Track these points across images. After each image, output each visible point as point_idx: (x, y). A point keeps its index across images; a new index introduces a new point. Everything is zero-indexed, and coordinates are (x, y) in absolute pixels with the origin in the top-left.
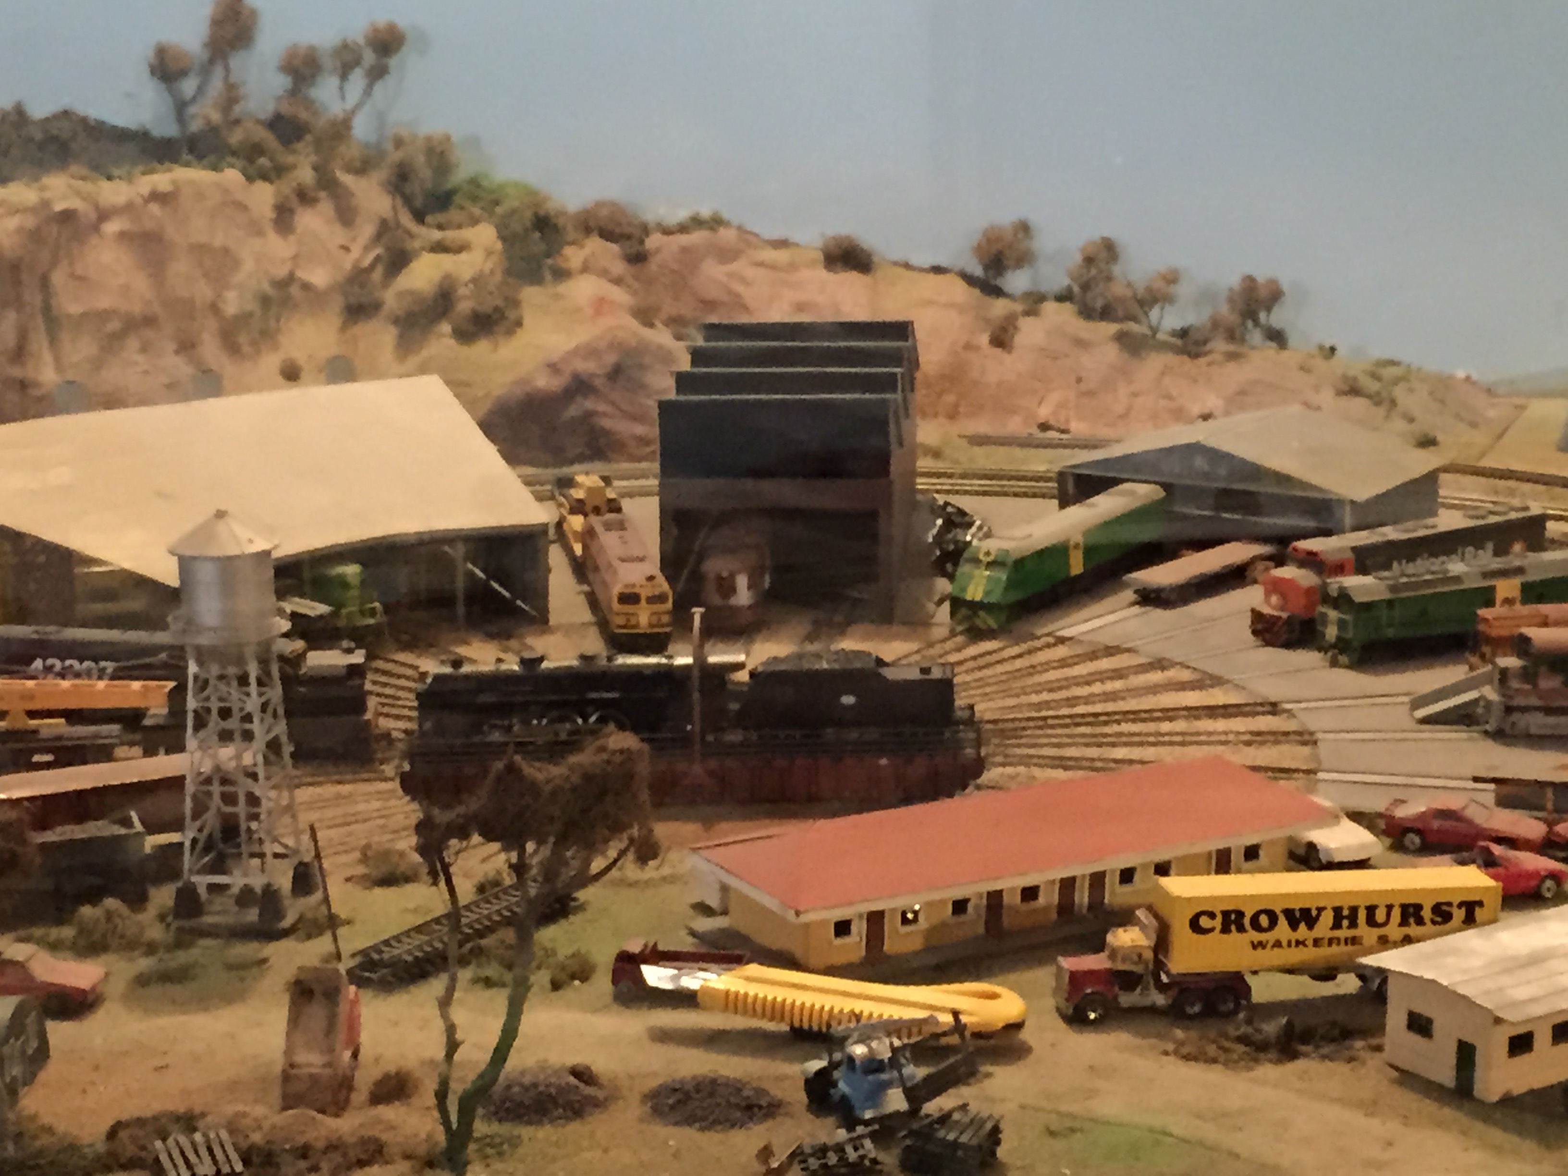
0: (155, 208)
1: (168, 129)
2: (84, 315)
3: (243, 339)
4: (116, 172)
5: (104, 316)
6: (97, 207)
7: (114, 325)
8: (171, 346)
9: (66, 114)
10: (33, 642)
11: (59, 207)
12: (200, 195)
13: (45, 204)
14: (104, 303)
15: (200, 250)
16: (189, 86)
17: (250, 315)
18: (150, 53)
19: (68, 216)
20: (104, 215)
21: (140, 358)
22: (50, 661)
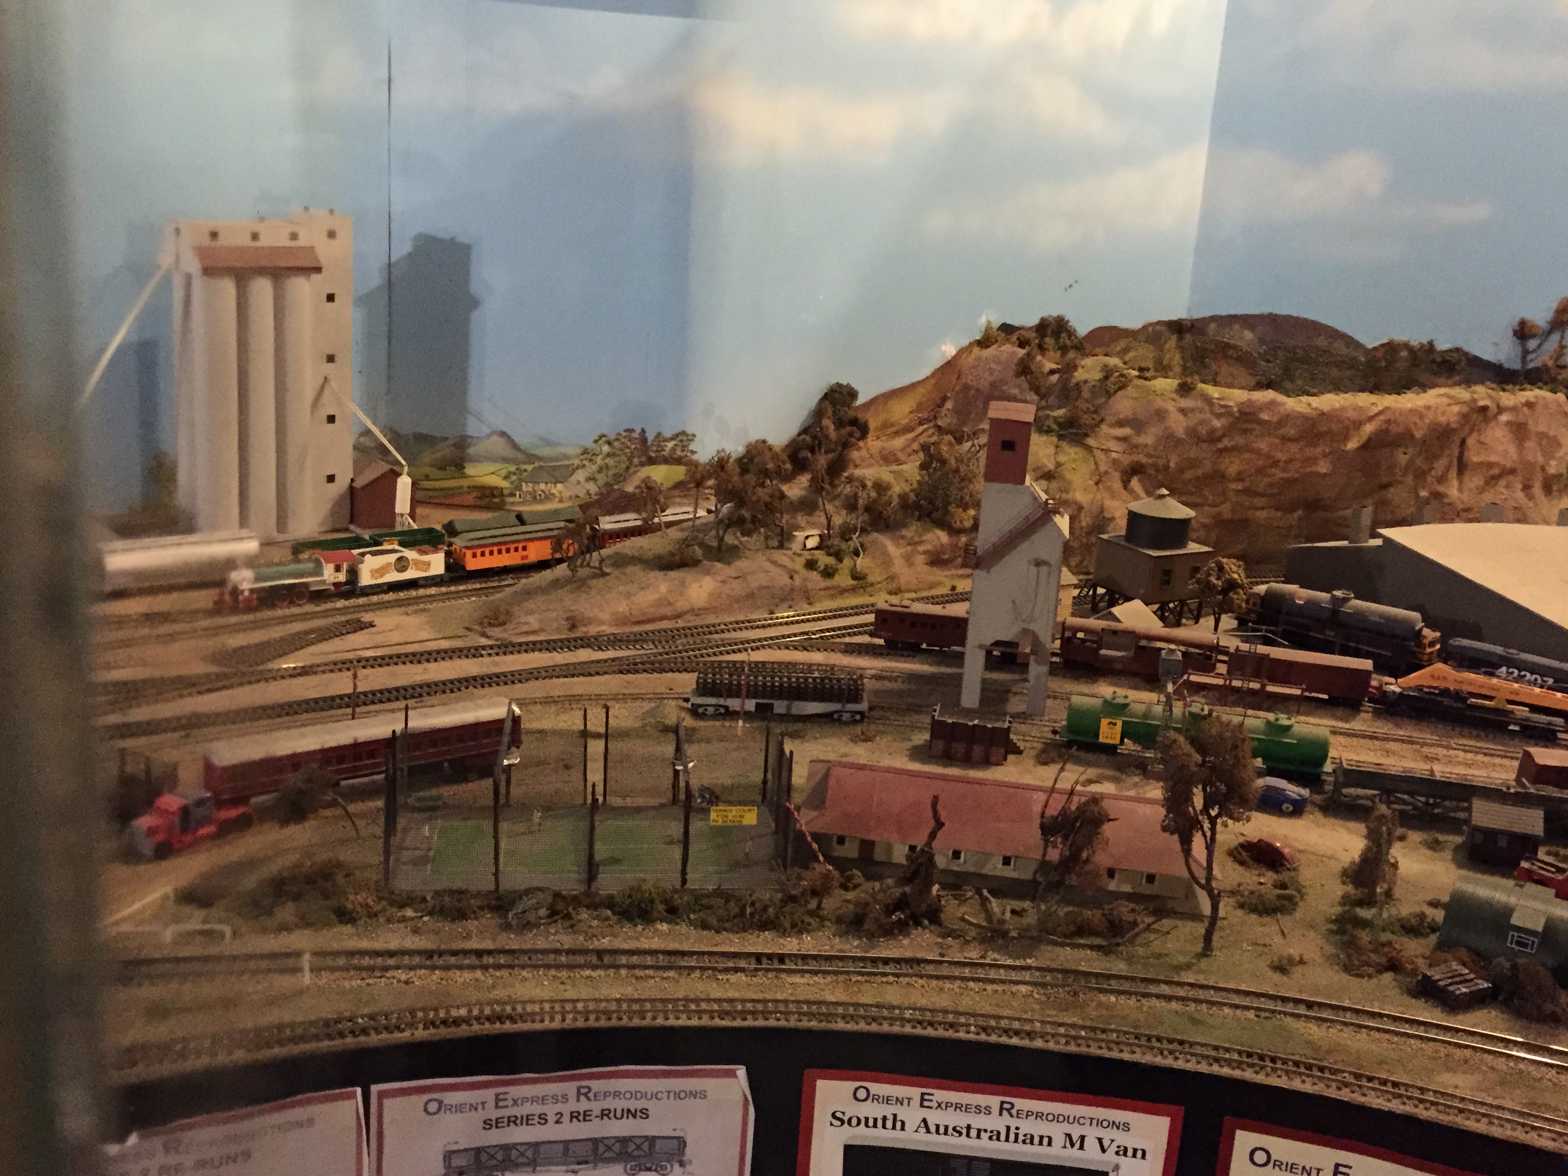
0: (1525, 409)
1: (1517, 366)
2: (1482, 463)
3: (1555, 488)
4: (1507, 387)
5: (1490, 465)
6: (1498, 406)
7: (1496, 471)
8: (1520, 486)
9: (1458, 350)
10: (1501, 657)
11: (1481, 403)
12: (1546, 407)
13: (1474, 401)
14: (1492, 459)
15: (1542, 435)
16: (1532, 344)
17: (1561, 475)
18: (1515, 323)
19: (1485, 409)
20: (1501, 410)
21: (1504, 490)
22: (1511, 670)
